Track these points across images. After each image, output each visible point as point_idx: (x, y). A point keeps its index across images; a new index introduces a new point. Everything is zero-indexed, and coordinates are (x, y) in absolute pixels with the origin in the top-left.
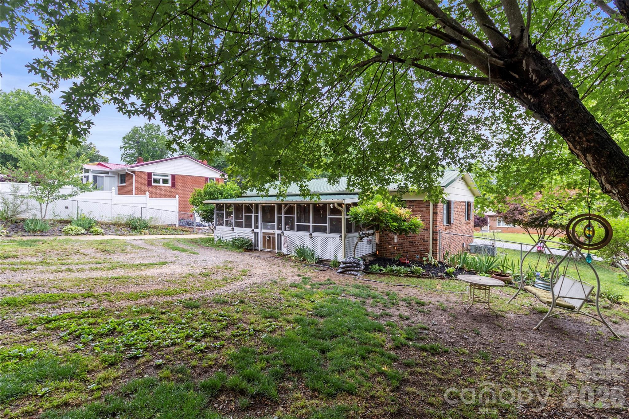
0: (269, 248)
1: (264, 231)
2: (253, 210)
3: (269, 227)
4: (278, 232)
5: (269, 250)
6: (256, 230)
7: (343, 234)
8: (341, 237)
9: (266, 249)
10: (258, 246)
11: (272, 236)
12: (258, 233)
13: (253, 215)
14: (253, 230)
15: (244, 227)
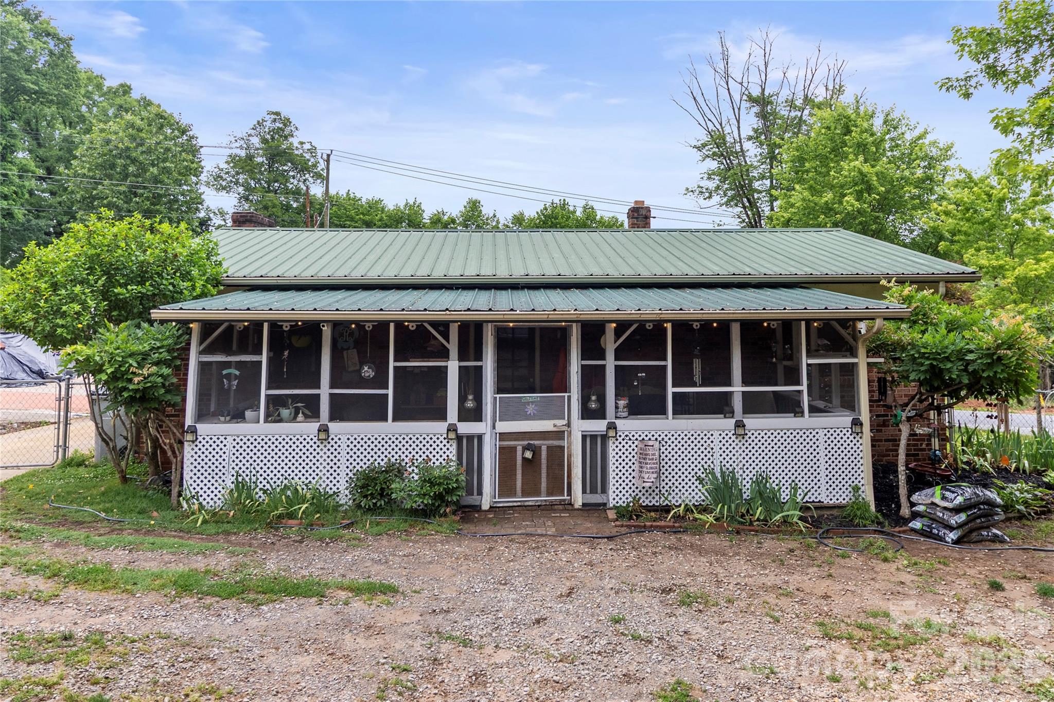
0: (531, 488)
1: (505, 427)
2: (453, 348)
3: (530, 409)
4: (580, 426)
5: (531, 500)
6: (466, 428)
7: (865, 416)
8: (857, 423)
9: (518, 500)
10: (480, 493)
11: (544, 445)
12: (480, 437)
13: (453, 367)
14: (452, 428)
15: (394, 420)
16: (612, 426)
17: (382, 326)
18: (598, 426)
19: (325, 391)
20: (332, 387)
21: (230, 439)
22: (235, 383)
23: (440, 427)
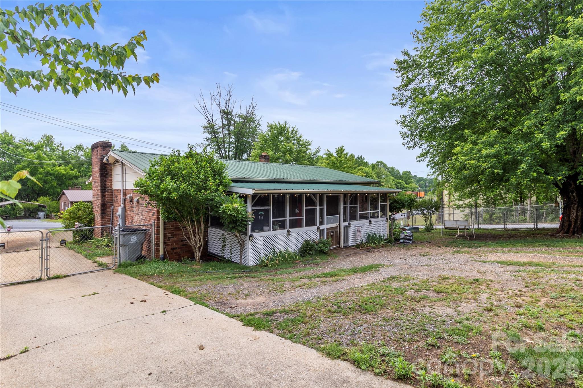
1: (329, 226)
2: (318, 202)
3: (332, 220)
4: (343, 224)
5: (332, 247)
6: (321, 227)
7: (388, 217)
8: (387, 219)
11: (334, 231)
12: (324, 230)
13: (318, 208)
14: (318, 228)
15: (305, 226)
16: (349, 224)
17: (301, 195)
18: (346, 224)
19: (287, 218)
20: (289, 217)
21: (262, 238)
22: (263, 217)
23: (315, 228)
